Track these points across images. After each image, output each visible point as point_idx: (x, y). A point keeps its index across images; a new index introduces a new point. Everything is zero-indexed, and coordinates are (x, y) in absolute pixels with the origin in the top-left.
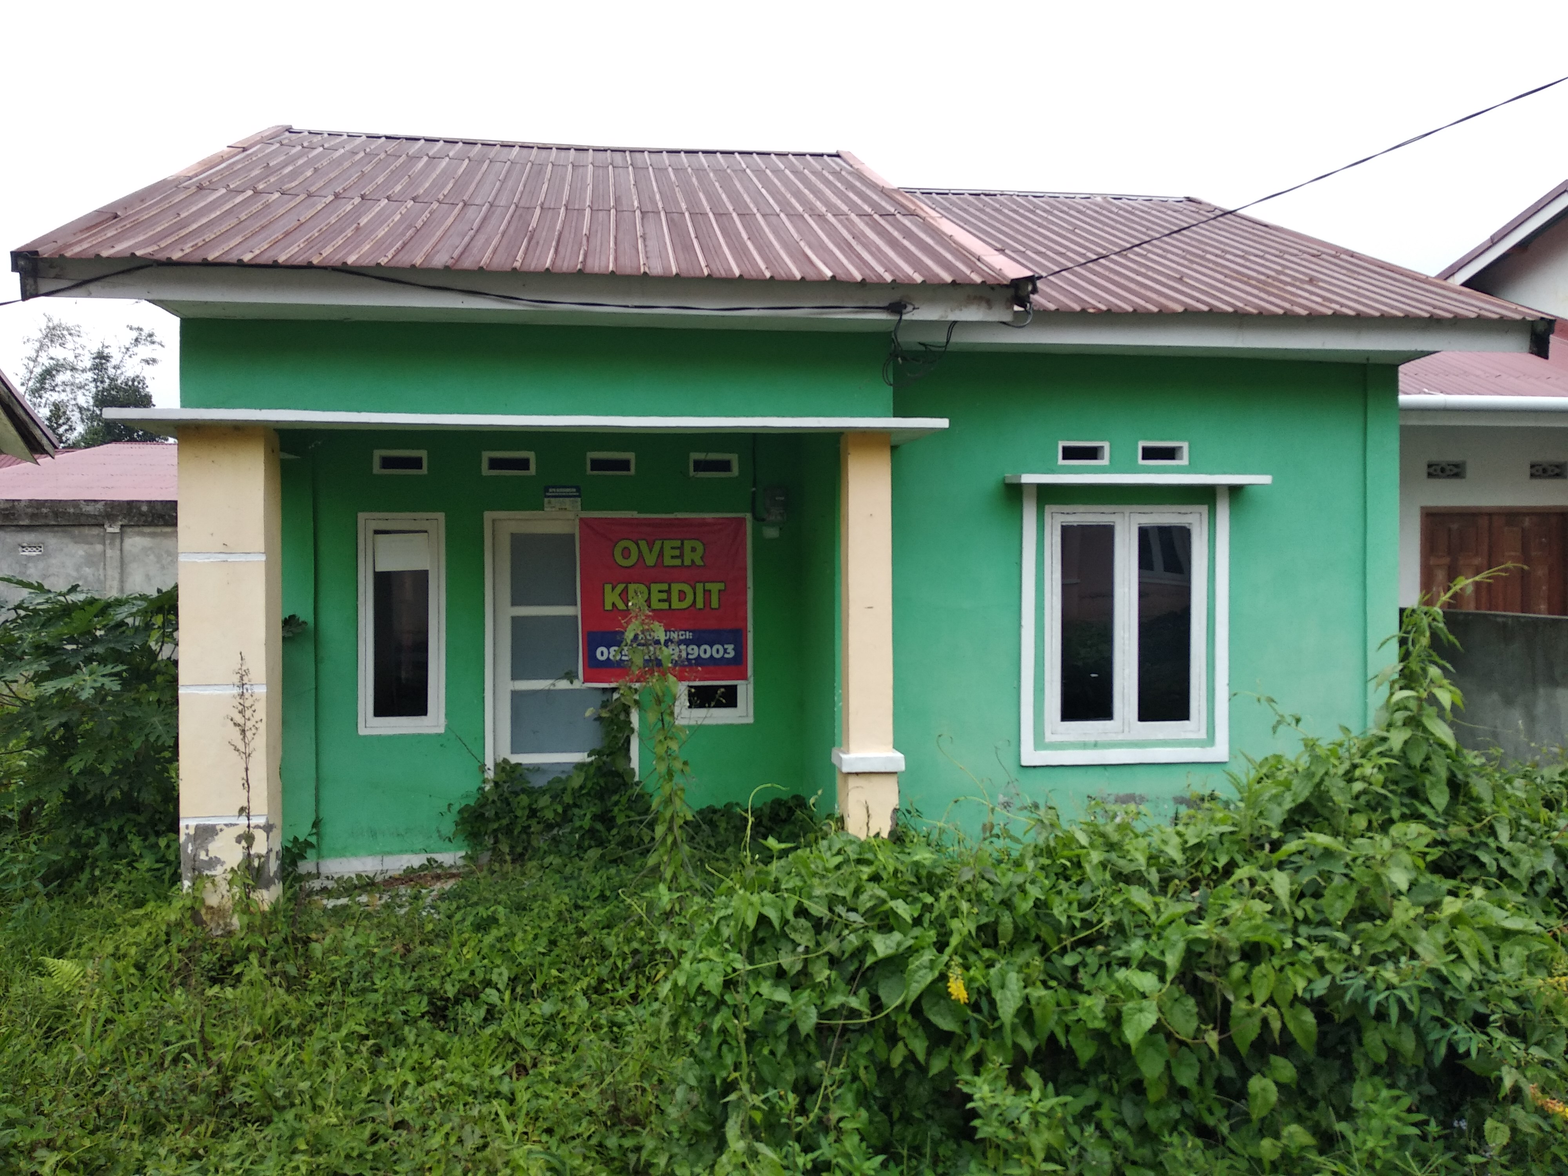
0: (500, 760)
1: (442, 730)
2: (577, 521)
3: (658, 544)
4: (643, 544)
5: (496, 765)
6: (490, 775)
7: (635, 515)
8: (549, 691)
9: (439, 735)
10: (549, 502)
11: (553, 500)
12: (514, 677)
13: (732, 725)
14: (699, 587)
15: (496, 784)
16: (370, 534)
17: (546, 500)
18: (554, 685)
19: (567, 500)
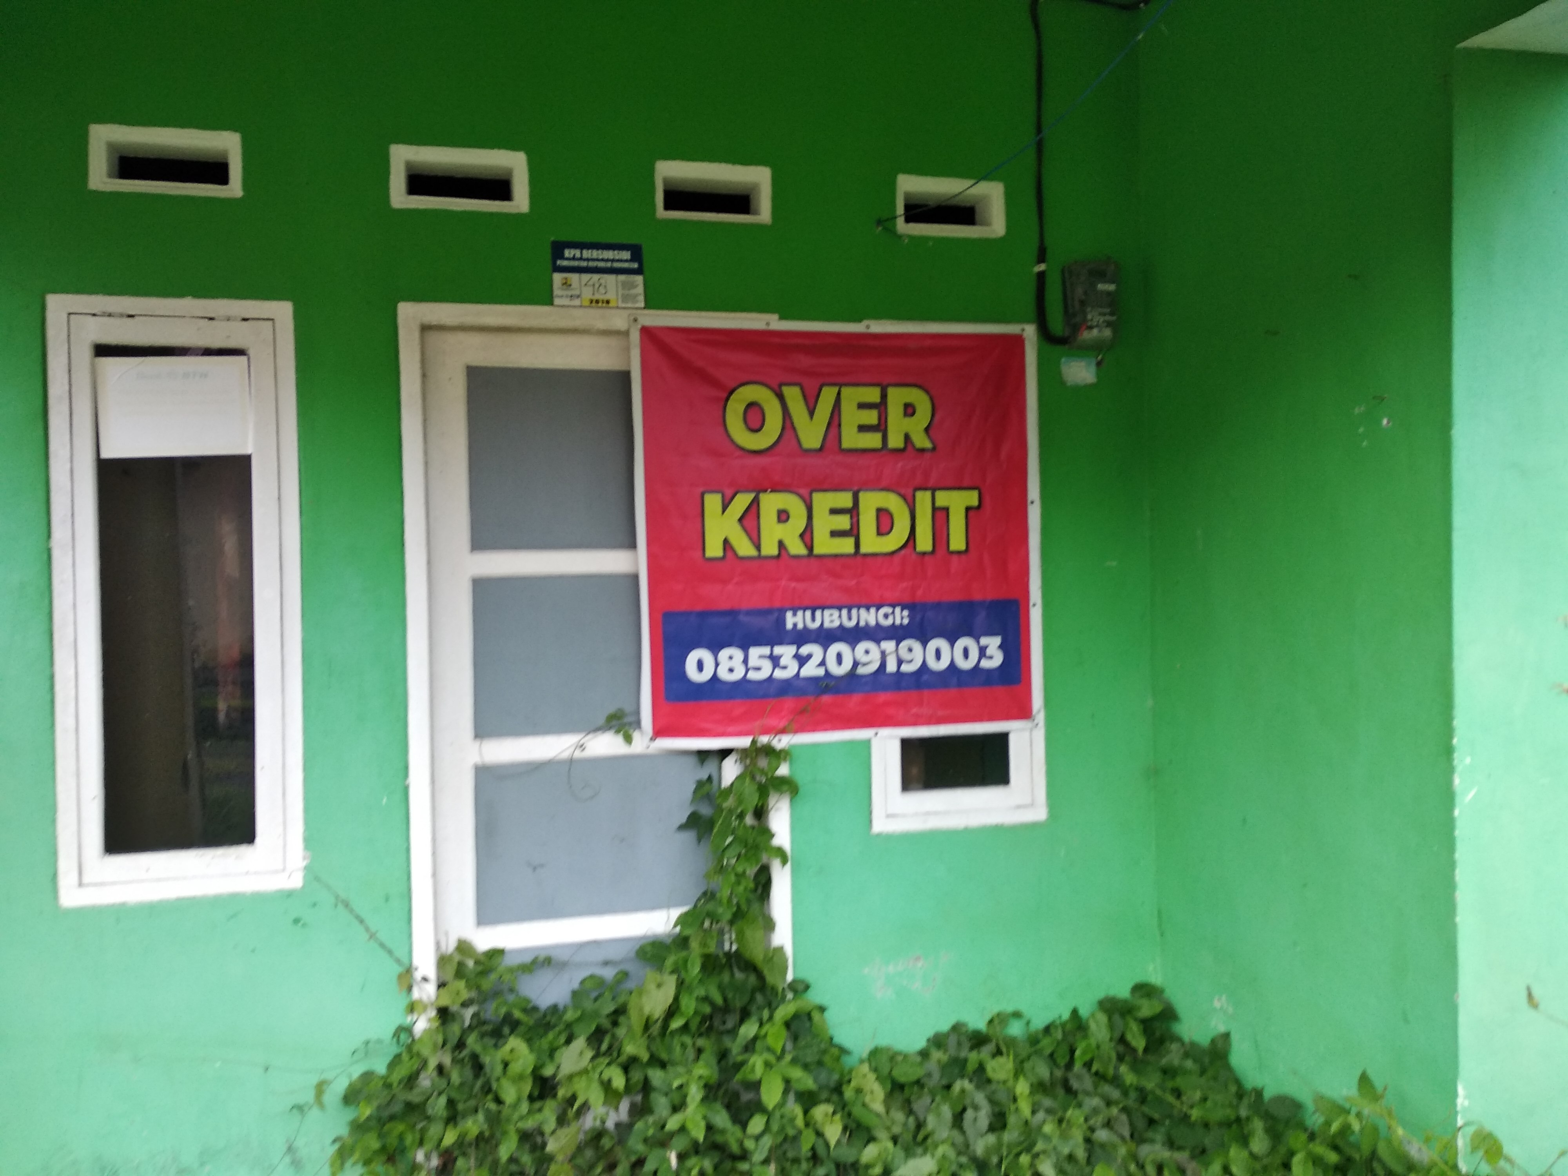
0: (450, 946)
1: (296, 881)
2: (635, 337)
3: (828, 395)
4: (793, 394)
5: (442, 961)
6: (427, 992)
7: (773, 322)
8: (571, 762)
9: (289, 894)
10: (566, 284)
11: (574, 277)
12: (481, 732)
13: (998, 830)
14: (923, 499)
15: (444, 1014)
16: (84, 354)
17: (558, 277)
18: (582, 747)
19: (611, 279)
